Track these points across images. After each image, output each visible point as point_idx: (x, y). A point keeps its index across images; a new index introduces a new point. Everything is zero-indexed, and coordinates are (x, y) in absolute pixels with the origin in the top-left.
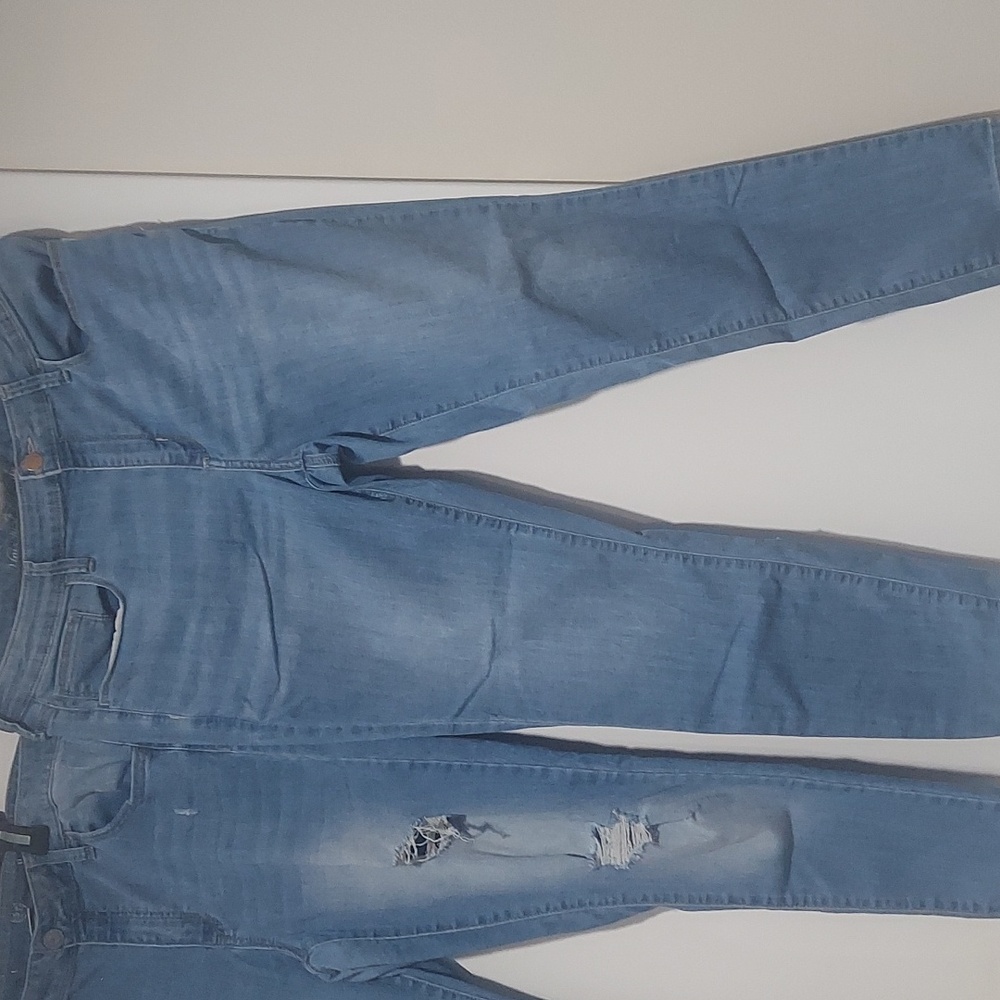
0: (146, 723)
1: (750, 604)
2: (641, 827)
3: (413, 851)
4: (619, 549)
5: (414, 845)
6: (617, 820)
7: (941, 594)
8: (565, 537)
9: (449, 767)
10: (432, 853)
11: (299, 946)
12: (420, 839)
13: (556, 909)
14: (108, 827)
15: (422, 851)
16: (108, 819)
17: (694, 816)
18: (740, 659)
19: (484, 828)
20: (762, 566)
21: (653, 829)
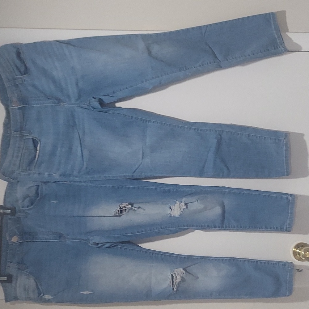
0: (46, 176)
1: (213, 141)
2: (183, 204)
3: (119, 212)
4: (177, 127)
5: (119, 210)
6: (176, 203)
7: (265, 138)
8: (162, 124)
9: (129, 188)
10: (124, 213)
11: (86, 238)
12: (121, 208)
13: (159, 229)
14: (32, 207)
15: (121, 212)
16: (32, 204)
17: (197, 201)
18: (211, 157)
19: (139, 208)
20: (216, 131)
21: (186, 204)
